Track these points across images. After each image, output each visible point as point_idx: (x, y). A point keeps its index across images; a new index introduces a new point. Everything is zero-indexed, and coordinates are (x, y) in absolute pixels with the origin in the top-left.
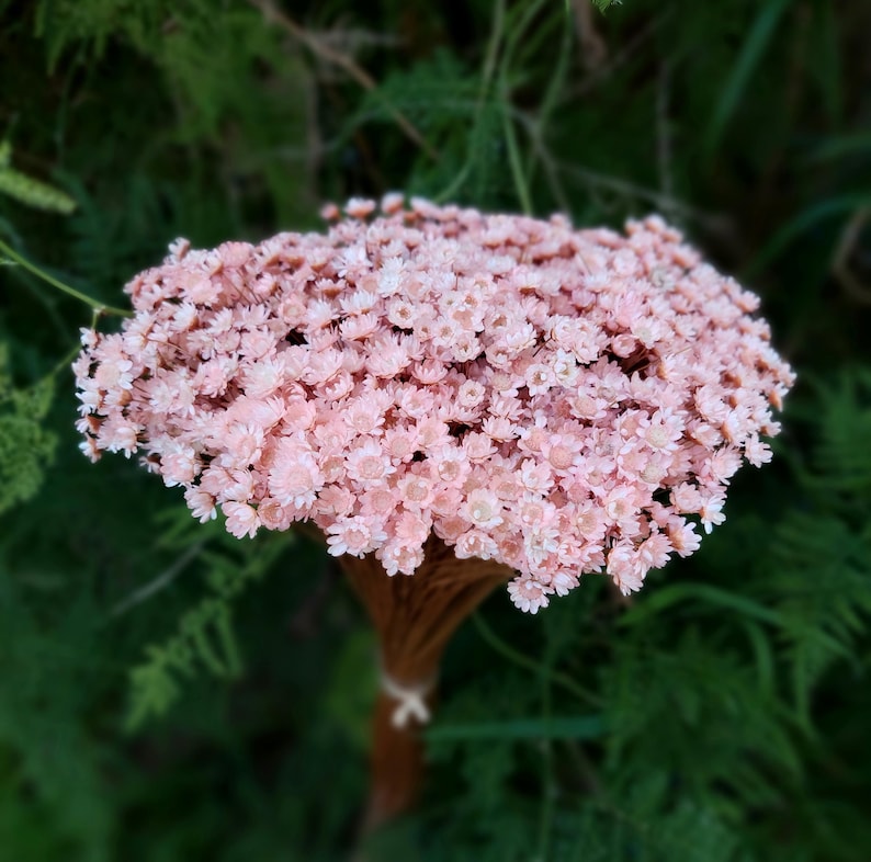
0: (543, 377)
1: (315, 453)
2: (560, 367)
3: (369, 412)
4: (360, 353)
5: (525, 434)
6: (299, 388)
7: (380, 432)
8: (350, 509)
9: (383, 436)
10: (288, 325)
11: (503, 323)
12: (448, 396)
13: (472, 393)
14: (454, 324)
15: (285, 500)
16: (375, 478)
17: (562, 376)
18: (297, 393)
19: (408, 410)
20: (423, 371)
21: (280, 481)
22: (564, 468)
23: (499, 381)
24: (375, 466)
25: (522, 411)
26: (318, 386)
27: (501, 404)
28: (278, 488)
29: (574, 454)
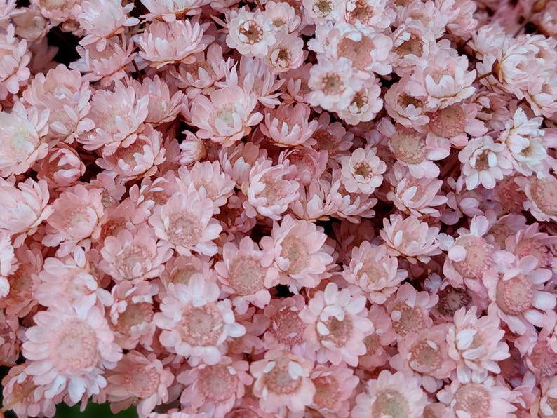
0: (492, 159)
1: (104, 293)
2: (518, 143)
3: (194, 210)
4: (173, 89)
5: (456, 251)
6: (72, 158)
7: (212, 251)
8: (163, 395)
9: (217, 258)
10: (47, 20)
11: (415, 47)
12: (321, 169)
13: (362, 170)
14: (343, 67)
15: (53, 382)
16: (207, 344)
17: (522, 158)
18: (68, 167)
19: (258, 203)
20: (279, 127)
21: (43, 348)
22: (520, 315)
23: (406, 147)
24: (206, 322)
25: (443, 200)
26: (106, 153)
27: (412, 191)
28: (39, 362)
29: (535, 288)
